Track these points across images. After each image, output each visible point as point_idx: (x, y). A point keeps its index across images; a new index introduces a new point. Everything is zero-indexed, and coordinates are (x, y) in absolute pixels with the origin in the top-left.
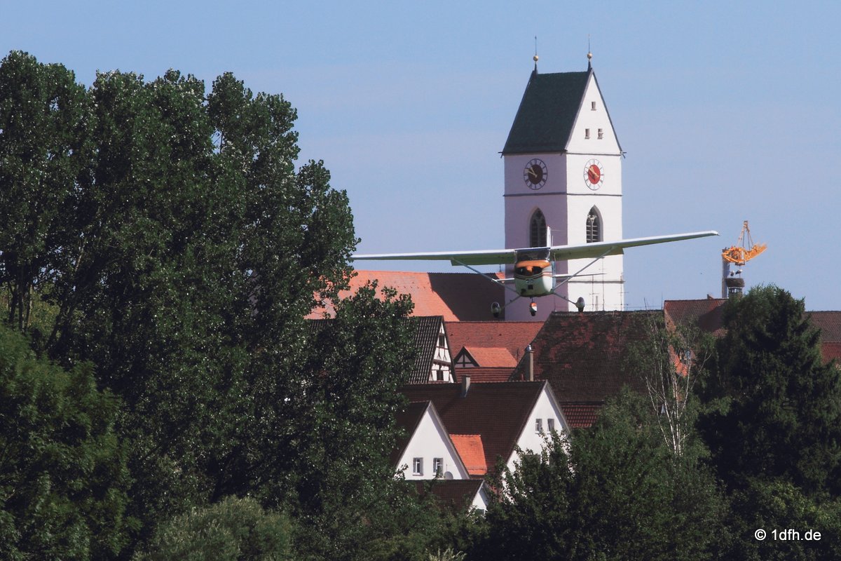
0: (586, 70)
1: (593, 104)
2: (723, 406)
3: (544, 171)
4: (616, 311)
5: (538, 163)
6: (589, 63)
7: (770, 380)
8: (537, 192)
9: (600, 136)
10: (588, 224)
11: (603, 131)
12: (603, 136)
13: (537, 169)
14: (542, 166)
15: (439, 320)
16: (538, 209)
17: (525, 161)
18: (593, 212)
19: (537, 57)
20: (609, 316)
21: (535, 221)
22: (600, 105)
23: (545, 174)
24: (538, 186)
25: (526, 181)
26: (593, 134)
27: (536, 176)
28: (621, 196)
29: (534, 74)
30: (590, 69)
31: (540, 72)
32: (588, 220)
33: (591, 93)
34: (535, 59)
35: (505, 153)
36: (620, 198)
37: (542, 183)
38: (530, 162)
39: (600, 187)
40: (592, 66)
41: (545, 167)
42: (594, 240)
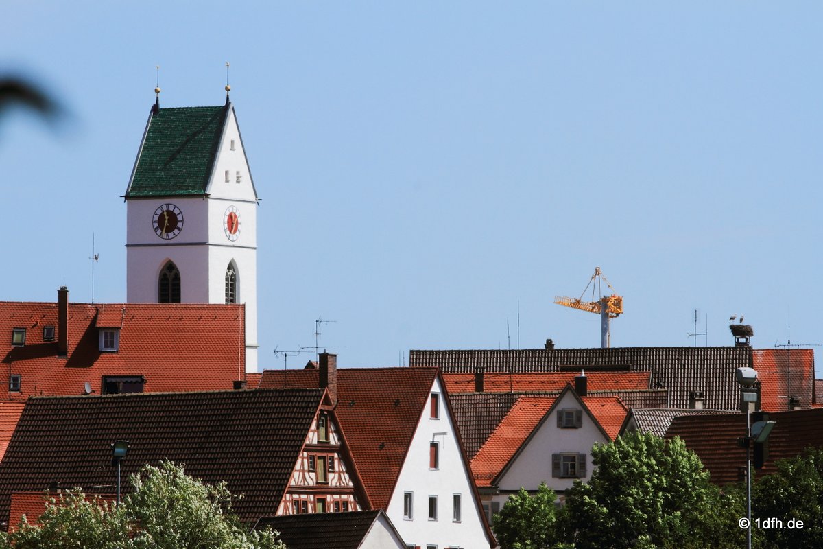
1: (232, 142)
3: (179, 218)
5: (171, 208)
6: (228, 96)
8: (169, 241)
9: (238, 181)
10: (227, 279)
11: (241, 175)
12: (241, 179)
13: (170, 215)
14: (177, 211)
18: (231, 266)
19: (159, 89)
22: (238, 145)
23: (180, 221)
24: (171, 235)
25: (156, 229)
26: (232, 177)
27: (169, 222)
28: (255, 248)
29: (155, 109)
30: (228, 103)
31: (162, 106)
32: (227, 275)
33: (230, 131)
34: (157, 91)
35: (127, 197)
36: (255, 251)
37: (176, 231)
38: (161, 207)
39: (238, 238)
40: (230, 100)
41: (181, 213)
42: (231, 298)
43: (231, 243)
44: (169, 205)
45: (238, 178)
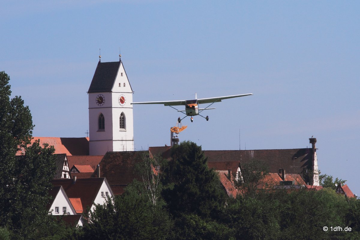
1: (122, 73)
2: (171, 186)
4: (131, 151)
5: (101, 96)
7: (189, 176)
8: (101, 107)
9: (124, 86)
10: (120, 119)
12: (126, 85)
13: (101, 98)
14: (103, 97)
15: (64, 155)
16: (101, 113)
17: (96, 95)
18: (122, 114)
19: (100, 56)
20: (129, 153)
21: (100, 118)
22: (124, 74)
23: (104, 100)
24: (101, 104)
25: (97, 103)
26: (122, 85)
27: (101, 101)
28: (132, 108)
29: (99, 62)
31: (102, 62)
32: (120, 117)
33: (121, 70)
34: (100, 57)
35: (89, 92)
36: (132, 109)
37: (103, 103)
38: (98, 96)
39: (124, 105)
40: (121, 60)
42: (123, 125)
43: (122, 107)
44: (100, 95)
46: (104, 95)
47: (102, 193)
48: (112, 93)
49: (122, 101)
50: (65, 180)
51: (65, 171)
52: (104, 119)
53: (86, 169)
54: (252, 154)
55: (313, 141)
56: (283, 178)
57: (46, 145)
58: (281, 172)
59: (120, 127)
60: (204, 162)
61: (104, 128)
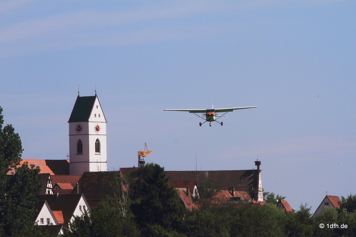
0: (95, 95)
1: (97, 106)
2: (139, 201)
3: (82, 127)
4: (105, 172)
7: (153, 193)
8: (79, 134)
13: (79, 127)
14: (81, 126)
15: (48, 175)
16: (80, 139)
17: (76, 124)
18: (97, 140)
19: (79, 92)
21: (79, 143)
22: (99, 106)
24: (80, 132)
25: (76, 131)
26: (97, 115)
27: (79, 129)
29: (78, 96)
30: (96, 95)
31: (80, 96)
32: (96, 143)
33: (96, 103)
35: (69, 122)
36: (106, 136)
38: (77, 125)
39: (100, 132)
40: (97, 94)
41: (82, 126)
42: (98, 149)
43: (97, 134)
44: (79, 124)
45: (99, 116)
46: (82, 124)
47: (80, 206)
48: (89, 123)
49: (97, 129)
50: (49, 195)
51: (49, 188)
52: (82, 144)
53: (67, 186)
54: (207, 174)
55: (258, 163)
56: (232, 194)
57: (33, 166)
58: (231, 189)
59: (96, 151)
60: (166, 181)
61: (82, 152)
